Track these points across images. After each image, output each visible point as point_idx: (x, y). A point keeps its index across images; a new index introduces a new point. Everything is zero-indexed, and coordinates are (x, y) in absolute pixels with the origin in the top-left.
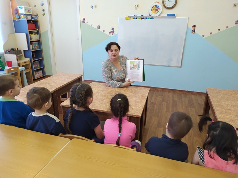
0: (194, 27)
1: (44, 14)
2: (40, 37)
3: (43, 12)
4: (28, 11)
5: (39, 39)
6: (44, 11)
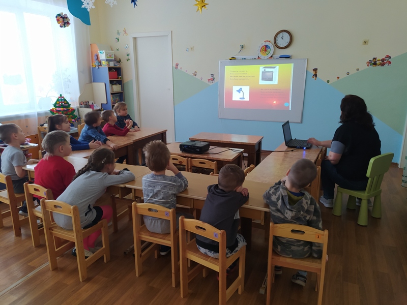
0: (315, 70)
1: (128, 60)
2: (123, 88)
3: (127, 57)
4: (110, 56)
5: (121, 90)
6: (128, 55)
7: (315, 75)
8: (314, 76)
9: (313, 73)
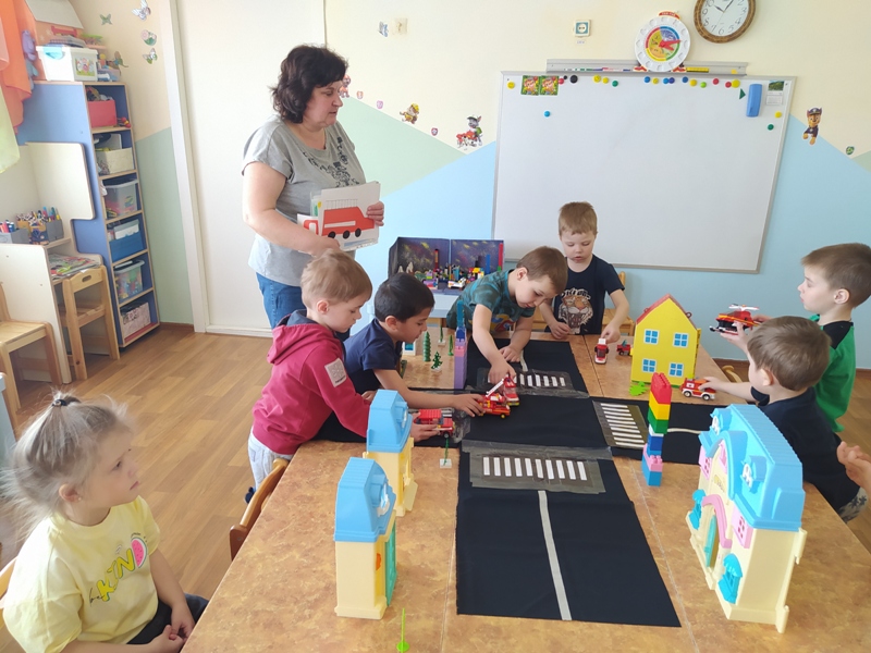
0: (815, 114)
2: (136, 159)
5: (131, 166)
7: (814, 131)
8: (807, 132)
9: (806, 123)
